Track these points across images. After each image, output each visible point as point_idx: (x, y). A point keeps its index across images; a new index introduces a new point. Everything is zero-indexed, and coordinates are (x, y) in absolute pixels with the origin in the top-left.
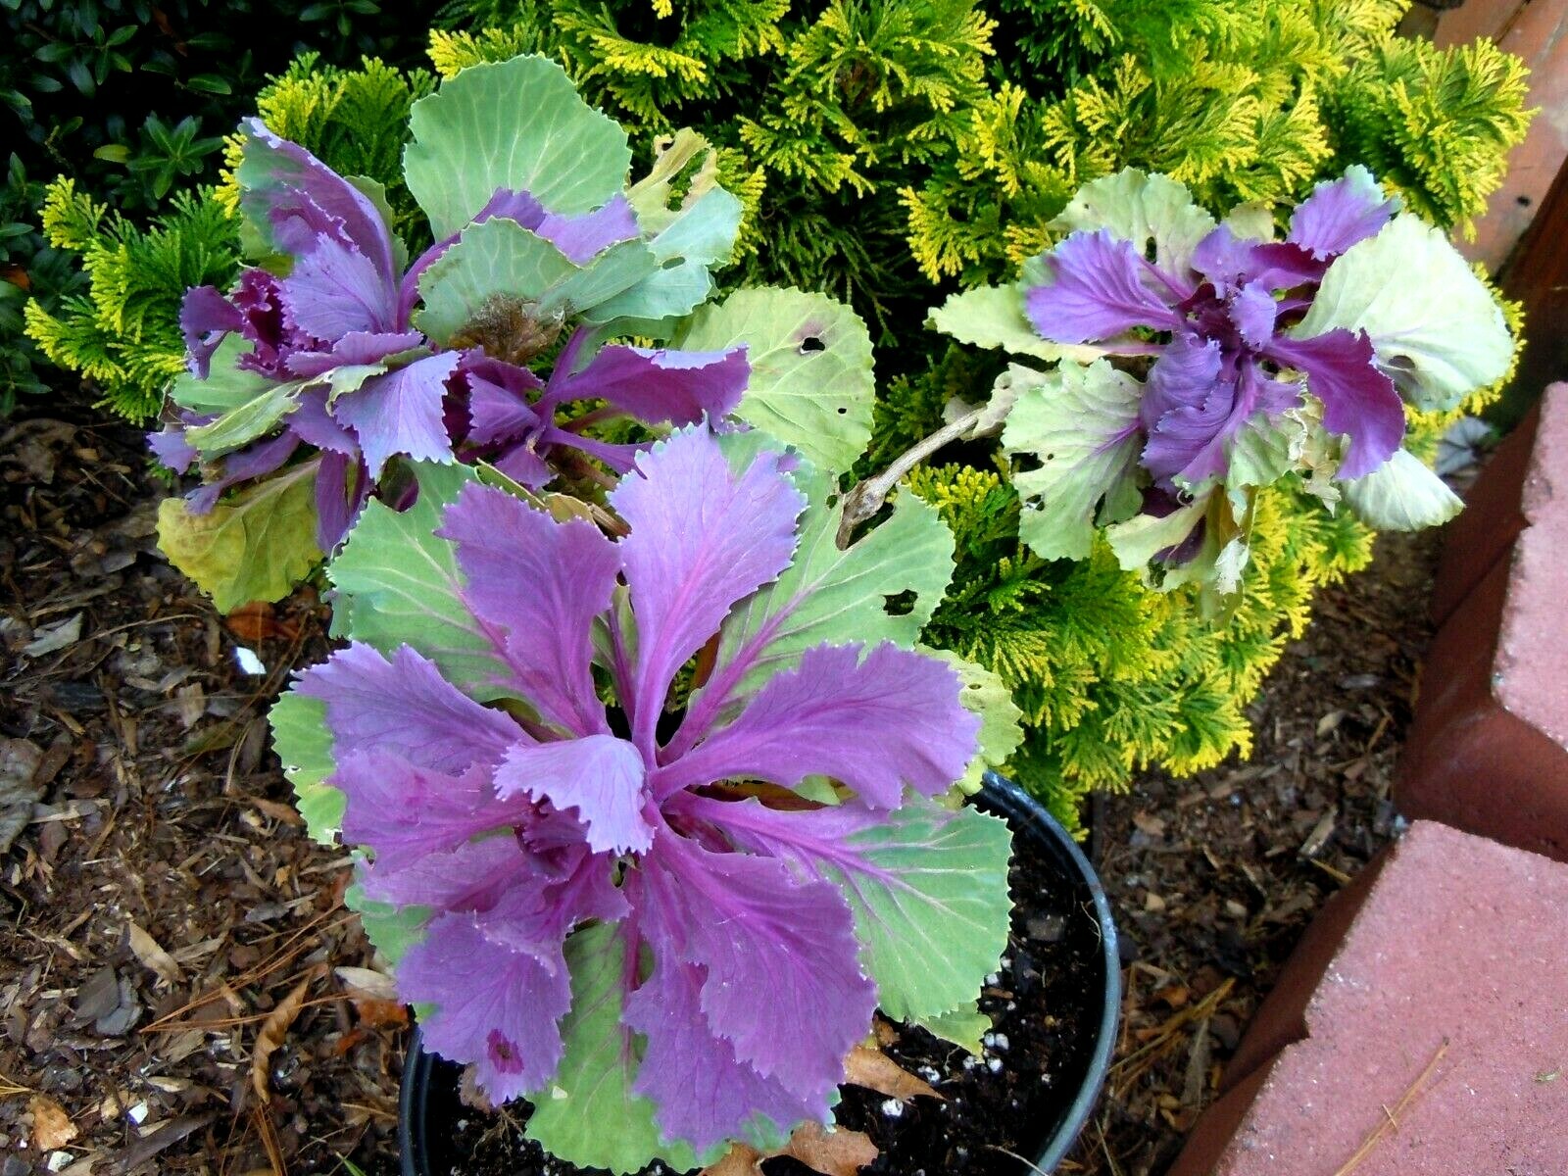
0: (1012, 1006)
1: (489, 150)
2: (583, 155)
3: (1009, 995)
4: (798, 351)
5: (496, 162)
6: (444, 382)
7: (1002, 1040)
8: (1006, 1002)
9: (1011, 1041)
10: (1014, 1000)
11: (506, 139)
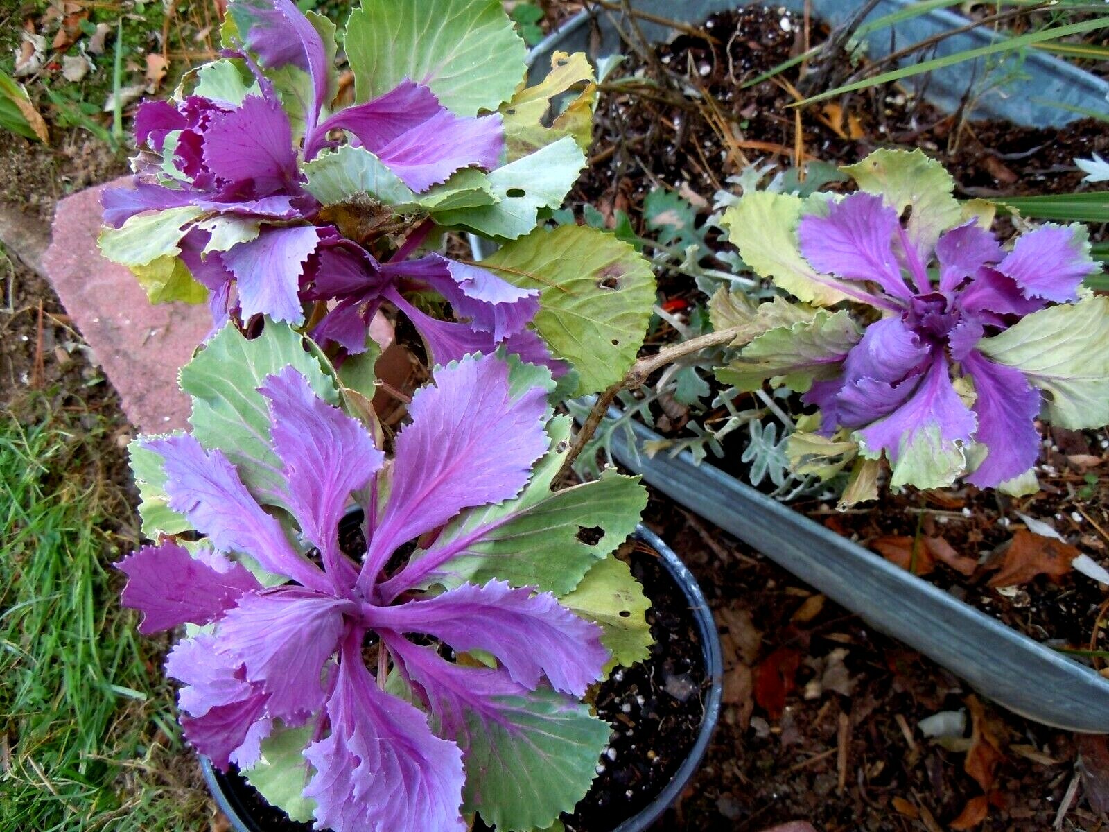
0: (630, 733)
1: (421, 28)
2: (490, 57)
3: (632, 724)
4: (598, 283)
5: (422, 39)
6: (303, 263)
7: (612, 754)
8: (628, 729)
9: (618, 757)
10: (634, 729)
11: (434, 25)
